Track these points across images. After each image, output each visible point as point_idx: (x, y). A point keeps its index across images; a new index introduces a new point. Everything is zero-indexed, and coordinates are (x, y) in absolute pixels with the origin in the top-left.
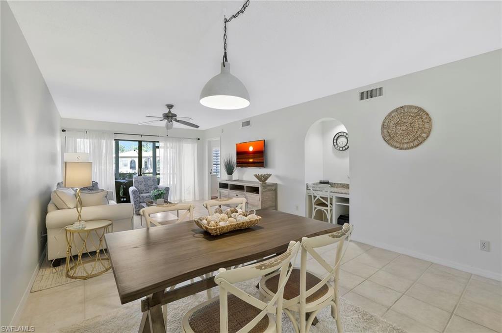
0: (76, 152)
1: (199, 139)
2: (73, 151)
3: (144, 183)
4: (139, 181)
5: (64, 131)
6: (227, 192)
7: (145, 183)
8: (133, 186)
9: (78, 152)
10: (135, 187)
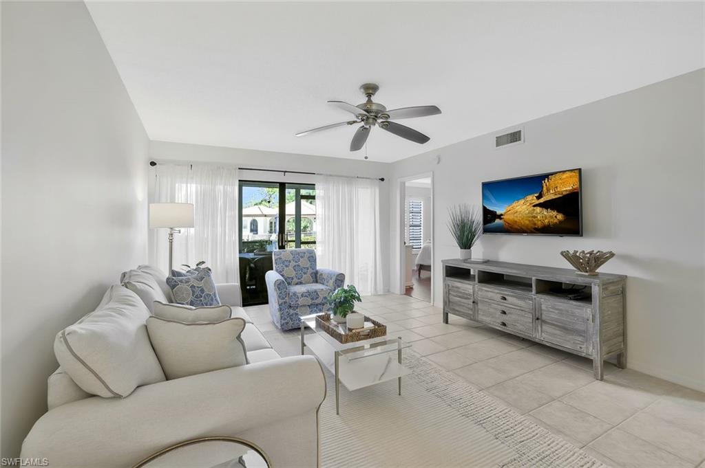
0: (173, 201)
1: (382, 180)
2: (169, 201)
3: (293, 263)
4: (283, 259)
5: (153, 164)
6: (471, 287)
7: (295, 264)
8: (272, 269)
9: (176, 202)
10: (277, 270)
